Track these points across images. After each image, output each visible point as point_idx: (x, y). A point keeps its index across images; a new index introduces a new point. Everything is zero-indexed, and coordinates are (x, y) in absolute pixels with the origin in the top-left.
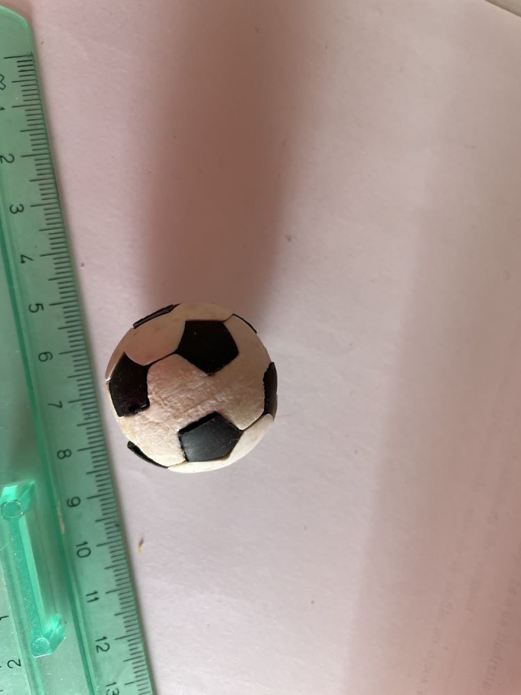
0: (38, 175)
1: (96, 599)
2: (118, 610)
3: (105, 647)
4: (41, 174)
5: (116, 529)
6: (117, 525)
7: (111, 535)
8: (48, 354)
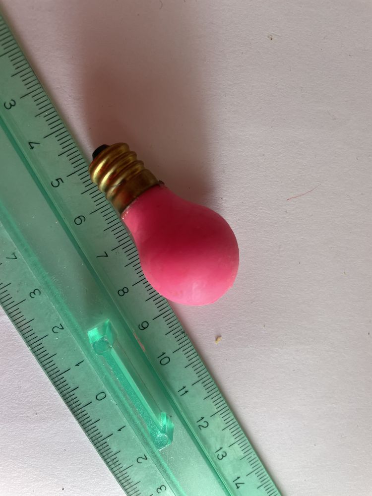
0: (16, 69)
1: (186, 392)
2: (205, 394)
3: (205, 425)
4: (18, 68)
5: (183, 335)
6: (183, 332)
7: (180, 341)
8: (81, 217)
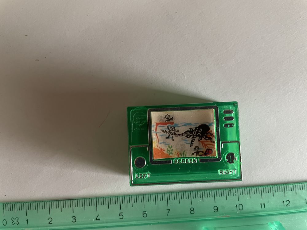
1: (264, 204)
2: (271, 194)
3: (288, 202)
4: (59, 207)
5: (232, 191)
7: (234, 194)
8: (144, 213)
